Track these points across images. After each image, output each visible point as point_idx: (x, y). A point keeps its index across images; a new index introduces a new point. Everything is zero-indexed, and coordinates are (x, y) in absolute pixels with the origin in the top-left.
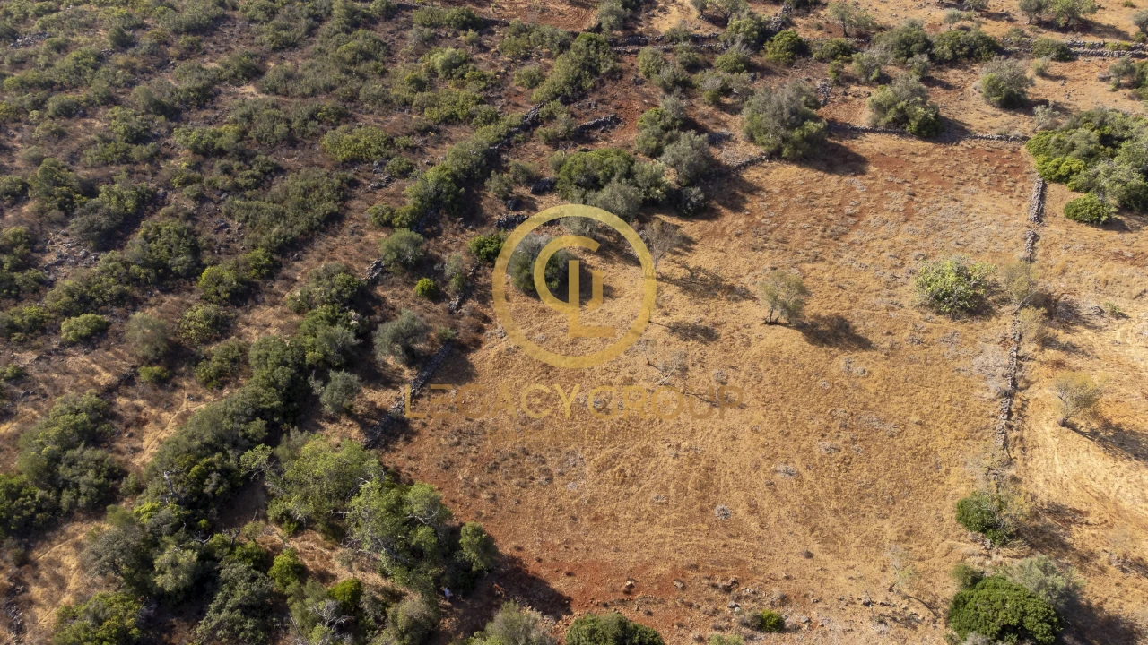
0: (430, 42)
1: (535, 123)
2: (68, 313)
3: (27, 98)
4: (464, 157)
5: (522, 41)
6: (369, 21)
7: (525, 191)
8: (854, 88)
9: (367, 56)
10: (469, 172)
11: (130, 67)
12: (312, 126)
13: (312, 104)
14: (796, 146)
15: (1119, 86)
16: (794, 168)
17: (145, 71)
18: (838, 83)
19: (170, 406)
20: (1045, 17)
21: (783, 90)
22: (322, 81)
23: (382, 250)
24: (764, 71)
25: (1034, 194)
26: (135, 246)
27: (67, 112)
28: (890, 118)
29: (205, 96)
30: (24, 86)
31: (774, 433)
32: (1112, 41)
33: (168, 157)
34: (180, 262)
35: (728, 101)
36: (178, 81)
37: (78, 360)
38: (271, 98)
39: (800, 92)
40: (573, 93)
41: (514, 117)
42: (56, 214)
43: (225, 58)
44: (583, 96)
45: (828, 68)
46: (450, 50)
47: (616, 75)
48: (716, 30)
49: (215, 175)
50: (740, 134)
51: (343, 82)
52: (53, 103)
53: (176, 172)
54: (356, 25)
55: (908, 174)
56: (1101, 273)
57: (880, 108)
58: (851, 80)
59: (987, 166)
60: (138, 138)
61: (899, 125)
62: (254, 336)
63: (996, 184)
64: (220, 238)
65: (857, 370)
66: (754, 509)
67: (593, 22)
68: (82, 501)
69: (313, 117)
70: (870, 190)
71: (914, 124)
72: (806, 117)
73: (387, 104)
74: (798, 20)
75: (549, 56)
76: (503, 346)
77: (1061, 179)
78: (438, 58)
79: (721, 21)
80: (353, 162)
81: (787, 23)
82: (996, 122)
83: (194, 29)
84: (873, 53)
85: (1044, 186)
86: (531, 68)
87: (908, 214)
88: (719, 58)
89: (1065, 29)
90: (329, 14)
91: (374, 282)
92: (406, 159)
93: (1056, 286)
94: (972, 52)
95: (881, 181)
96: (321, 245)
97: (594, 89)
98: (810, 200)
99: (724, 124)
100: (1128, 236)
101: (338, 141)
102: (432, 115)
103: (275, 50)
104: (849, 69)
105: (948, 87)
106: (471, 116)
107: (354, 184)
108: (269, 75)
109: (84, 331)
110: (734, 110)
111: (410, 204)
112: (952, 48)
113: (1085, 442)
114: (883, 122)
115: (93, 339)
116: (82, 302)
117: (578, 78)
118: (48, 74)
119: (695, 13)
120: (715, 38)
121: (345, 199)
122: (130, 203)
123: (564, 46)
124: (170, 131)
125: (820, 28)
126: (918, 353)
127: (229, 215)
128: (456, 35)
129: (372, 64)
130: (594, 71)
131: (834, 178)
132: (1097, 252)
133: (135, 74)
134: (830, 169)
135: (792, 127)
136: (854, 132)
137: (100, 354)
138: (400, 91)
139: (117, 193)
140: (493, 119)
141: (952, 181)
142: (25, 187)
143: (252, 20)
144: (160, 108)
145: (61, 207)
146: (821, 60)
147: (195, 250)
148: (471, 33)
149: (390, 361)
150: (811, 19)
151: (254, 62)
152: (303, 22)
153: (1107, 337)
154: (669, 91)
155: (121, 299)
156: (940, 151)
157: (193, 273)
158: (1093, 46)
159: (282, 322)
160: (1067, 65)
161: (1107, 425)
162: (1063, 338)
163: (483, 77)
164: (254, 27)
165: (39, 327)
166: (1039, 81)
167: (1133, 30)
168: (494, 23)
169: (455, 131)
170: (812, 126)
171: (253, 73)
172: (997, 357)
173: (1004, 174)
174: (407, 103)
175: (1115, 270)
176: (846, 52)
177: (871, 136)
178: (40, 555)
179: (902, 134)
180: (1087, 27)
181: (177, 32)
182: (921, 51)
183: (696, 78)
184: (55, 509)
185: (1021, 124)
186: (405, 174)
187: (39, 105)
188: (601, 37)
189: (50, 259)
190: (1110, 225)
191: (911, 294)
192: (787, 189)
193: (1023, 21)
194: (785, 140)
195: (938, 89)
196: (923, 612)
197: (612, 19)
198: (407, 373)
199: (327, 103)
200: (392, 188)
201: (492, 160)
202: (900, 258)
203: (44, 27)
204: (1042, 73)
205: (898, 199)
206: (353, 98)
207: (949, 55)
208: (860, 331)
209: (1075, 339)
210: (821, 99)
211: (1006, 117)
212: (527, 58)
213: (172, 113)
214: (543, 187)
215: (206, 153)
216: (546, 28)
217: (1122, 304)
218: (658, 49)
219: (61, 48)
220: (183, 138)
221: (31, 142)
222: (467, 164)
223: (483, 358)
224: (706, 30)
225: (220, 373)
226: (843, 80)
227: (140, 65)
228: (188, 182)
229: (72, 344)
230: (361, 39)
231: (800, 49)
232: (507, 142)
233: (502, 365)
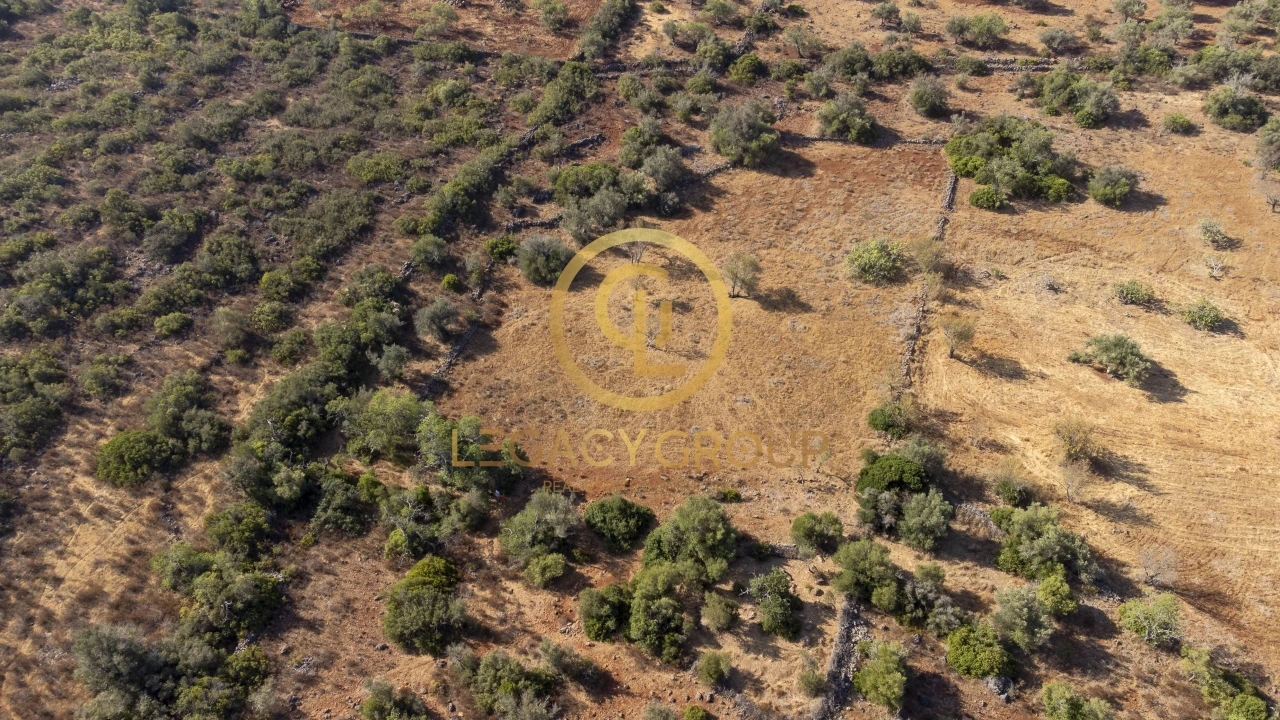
0: (431, 75)
1: (532, 143)
2: (157, 313)
3: (78, 137)
4: (473, 173)
5: (514, 71)
6: (373, 57)
7: (527, 201)
8: (806, 103)
9: (377, 90)
10: (478, 187)
11: (164, 107)
12: (336, 153)
13: (332, 135)
14: (754, 155)
15: (1023, 96)
16: (754, 174)
17: (178, 110)
18: (793, 99)
19: (255, 380)
20: (968, 36)
21: (742, 107)
22: (339, 113)
23: (411, 253)
24: (729, 91)
25: (948, 185)
26: (203, 257)
27: (117, 148)
28: (834, 128)
29: (236, 131)
30: (72, 127)
31: (736, 374)
32: (1021, 57)
33: (213, 184)
34: (243, 269)
35: (698, 118)
36: (209, 118)
37: (173, 349)
38: (296, 130)
39: (757, 109)
40: (563, 116)
41: (513, 138)
42: (129, 235)
43: (247, 94)
44: (572, 119)
45: (784, 86)
46: (451, 82)
47: (600, 99)
48: (686, 55)
49: (257, 195)
50: (708, 147)
51: (358, 113)
52: (104, 140)
53: (223, 197)
54: (362, 61)
55: (848, 174)
56: (993, 247)
57: (827, 120)
58: (804, 96)
59: (914, 166)
60: (185, 168)
61: (842, 134)
62: (314, 325)
63: (919, 180)
64: (272, 249)
65: (800, 326)
66: (719, 427)
67: (576, 51)
68: (205, 446)
69: (335, 144)
70: (816, 189)
71: (854, 132)
72: (762, 130)
73: (400, 131)
74: (759, 44)
75: (539, 83)
76: (519, 324)
77: (969, 175)
78: (441, 89)
79: (689, 46)
80: (376, 182)
81: (749, 47)
82: (923, 129)
83: (214, 70)
84: (821, 72)
85: (957, 180)
86: (524, 95)
87: (846, 208)
88: (690, 81)
89: (984, 48)
90: (337, 51)
91: (407, 279)
92: (422, 178)
93: (957, 258)
94: (904, 69)
95: (826, 182)
96: (359, 251)
97: (581, 112)
98: (767, 199)
99: (695, 139)
100: (1016, 218)
101: (361, 164)
102: (440, 140)
103: (291, 86)
104: (803, 86)
105: (886, 100)
106: (475, 139)
107: (379, 200)
108: (290, 109)
109: (175, 326)
110: (703, 126)
111: (430, 215)
112: (889, 67)
113: (966, 368)
114: (829, 131)
115: (182, 332)
116: (167, 304)
117: (567, 103)
118: (90, 116)
119: (668, 40)
120: (685, 63)
121: (373, 213)
122: (190, 224)
123: (553, 75)
124: (212, 162)
125: (778, 50)
126: (848, 312)
127: (276, 230)
128: (453, 67)
129: (382, 96)
130: (580, 96)
131: (788, 180)
132: (991, 230)
133: (170, 114)
134: (784, 173)
135: (750, 139)
136: (806, 141)
137: (190, 343)
138: (410, 119)
139: (177, 215)
140: (494, 141)
141: (884, 179)
142: (97, 215)
143: (266, 60)
144: (199, 142)
145: (132, 229)
146: (779, 79)
147: (253, 260)
148: (468, 66)
149: (429, 339)
150: (771, 43)
151: (275, 98)
152: (314, 61)
153: (991, 294)
154: (646, 111)
155: (198, 301)
156: (876, 154)
157: (255, 277)
158: (1005, 62)
159: (336, 313)
160: (983, 79)
161: (983, 355)
162: (959, 295)
163: (482, 105)
164: (269, 66)
165: (135, 325)
166: (960, 93)
167: (1040, 47)
168: (488, 55)
169: (462, 153)
170: (767, 137)
171: (276, 108)
172: (908, 312)
173: (924, 172)
174: (417, 130)
175: (1003, 243)
176: (800, 71)
177: (820, 144)
178: (181, 484)
179: (845, 141)
180: (1003, 45)
181: (200, 74)
182: (863, 70)
183: (670, 99)
184: (184, 453)
185: (943, 130)
186: (424, 190)
187: (90, 143)
188: (585, 65)
189: (131, 271)
190: (1002, 209)
191: (845, 269)
192: (748, 191)
193: (950, 40)
194: (745, 150)
195: (878, 102)
196: (840, 484)
197: (593, 49)
198: (443, 348)
199: (347, 133)
200: (413, 202)
201: (497, 176)
202: (838, 242)
203: (74, 72)
204: (963, 87)
205: (840, 195)
206: (369, 127)
207: (886, 73)
208: (803, 299)
209: (967, 296)
210: (777, 114)
211: (931, 124)
212: (520, 86)
213: (211, 145)
214: (543, 197)
215: (247, 179)
216: (536, 60)
217: (1004, 269)
218: (635, 74)
219: (96, 91)
220: (226, 166)
221: (91, 176)
222: (476, 179)
223: (504, 334)
224: (678, 55)
225: (292, 353)
226: (797, 97)
227: (172, 105)
228: (236, 204)
229: (166, 337)
230: (368, 74)
231: (760, 70)
232: (508, 160)
233: (520, 337)
